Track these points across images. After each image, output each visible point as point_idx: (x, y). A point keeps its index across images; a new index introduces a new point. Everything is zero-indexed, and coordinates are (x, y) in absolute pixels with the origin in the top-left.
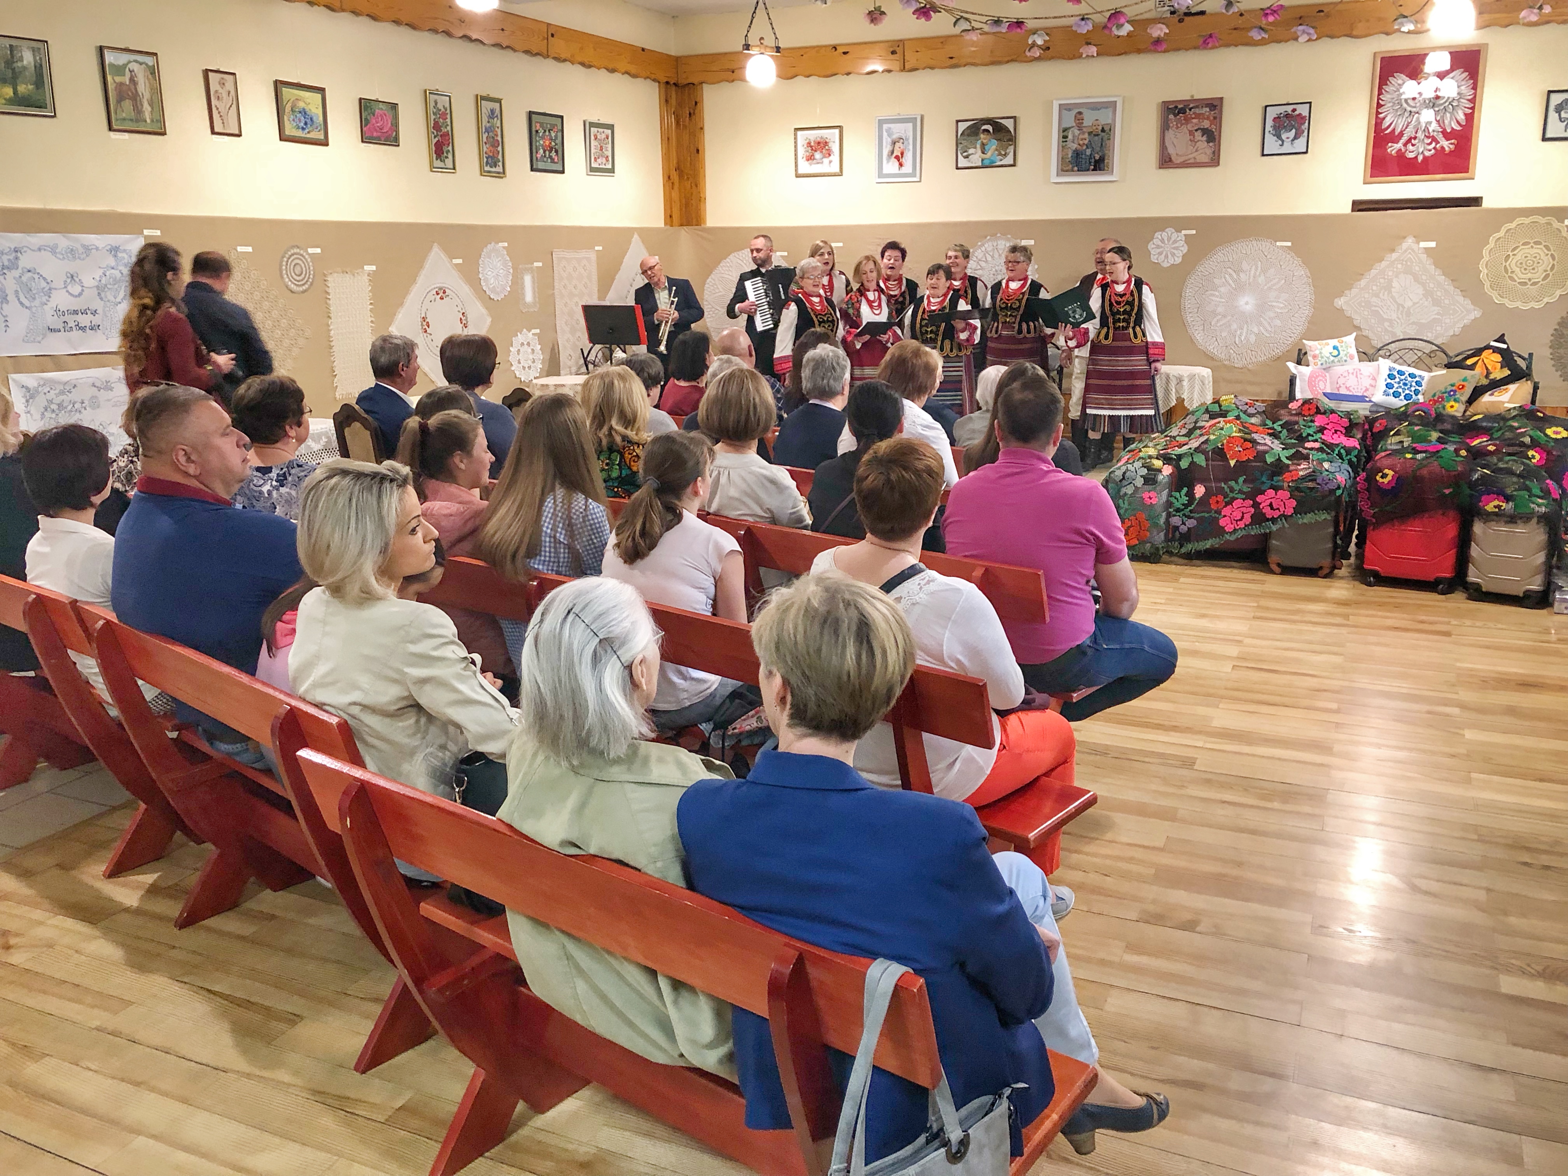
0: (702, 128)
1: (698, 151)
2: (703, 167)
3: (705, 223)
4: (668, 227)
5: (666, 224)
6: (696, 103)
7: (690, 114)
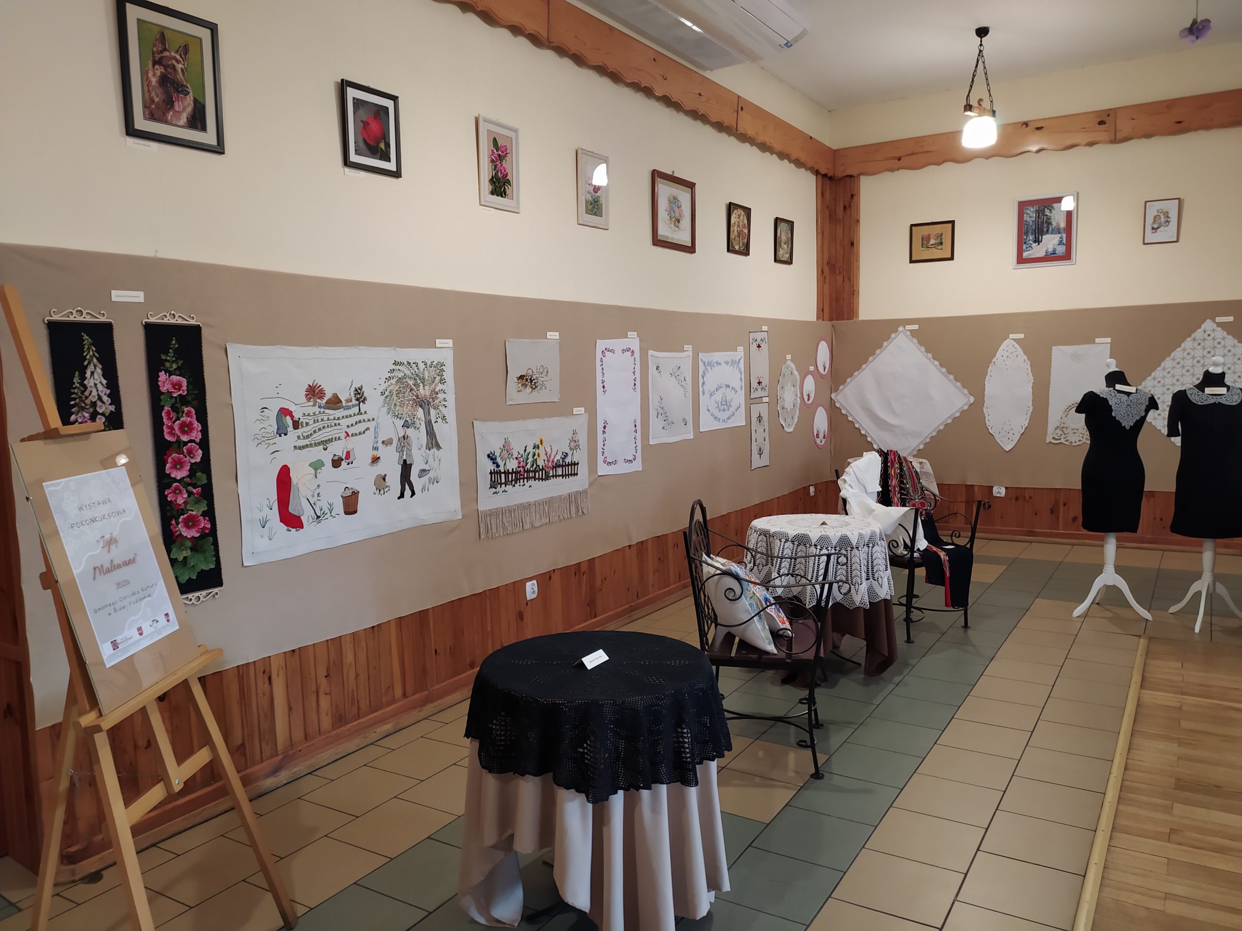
0: (858, 221)
1: (852, 244)
2: (858, 260)
3: (857, 316)
4: (821, 321)
5: (818, 318)
6: (852, 196)
7: (845, 207)
